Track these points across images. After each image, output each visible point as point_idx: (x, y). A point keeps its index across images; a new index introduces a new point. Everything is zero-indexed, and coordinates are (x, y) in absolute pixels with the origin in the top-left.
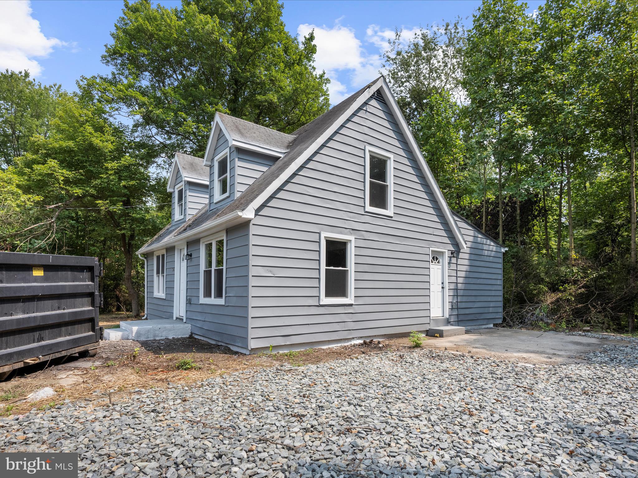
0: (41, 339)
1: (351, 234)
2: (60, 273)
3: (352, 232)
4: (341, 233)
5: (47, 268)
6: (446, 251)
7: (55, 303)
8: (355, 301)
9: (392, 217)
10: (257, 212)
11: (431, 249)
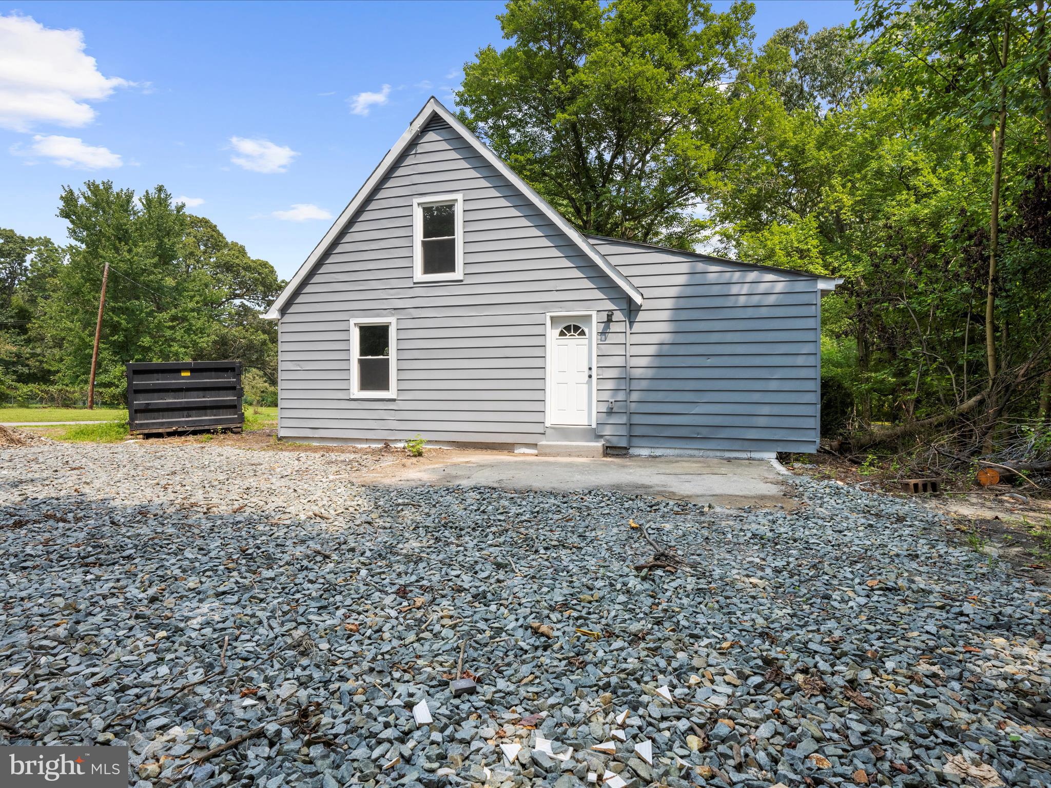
0: (189, 416)
1: (393, 315)
2: (204, 373)
3: (393, 312)
4: (378, 316)
5: (192, 371)
6: (594, 314)
7: (201, 393)
8: (398, 395)
9: (461, 281)
10: (283, 311)
11: (548, 315)
